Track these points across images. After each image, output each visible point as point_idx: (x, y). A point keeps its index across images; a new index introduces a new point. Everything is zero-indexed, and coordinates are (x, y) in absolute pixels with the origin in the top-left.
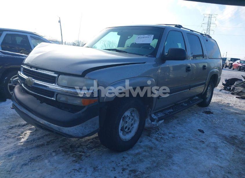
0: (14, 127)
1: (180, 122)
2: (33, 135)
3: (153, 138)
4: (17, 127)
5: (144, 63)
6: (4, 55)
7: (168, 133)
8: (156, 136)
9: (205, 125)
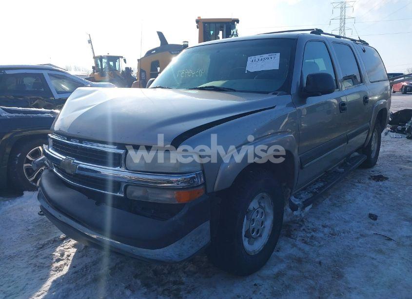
0: (47, 244)
1: (335, 202)
2: (83, 256)
3: (298, 239)
4: (51, 245)
5: (274, 107)
6: (11, 115)
7: (320, 227)
8: (302, 235)
9: (380, 204)
